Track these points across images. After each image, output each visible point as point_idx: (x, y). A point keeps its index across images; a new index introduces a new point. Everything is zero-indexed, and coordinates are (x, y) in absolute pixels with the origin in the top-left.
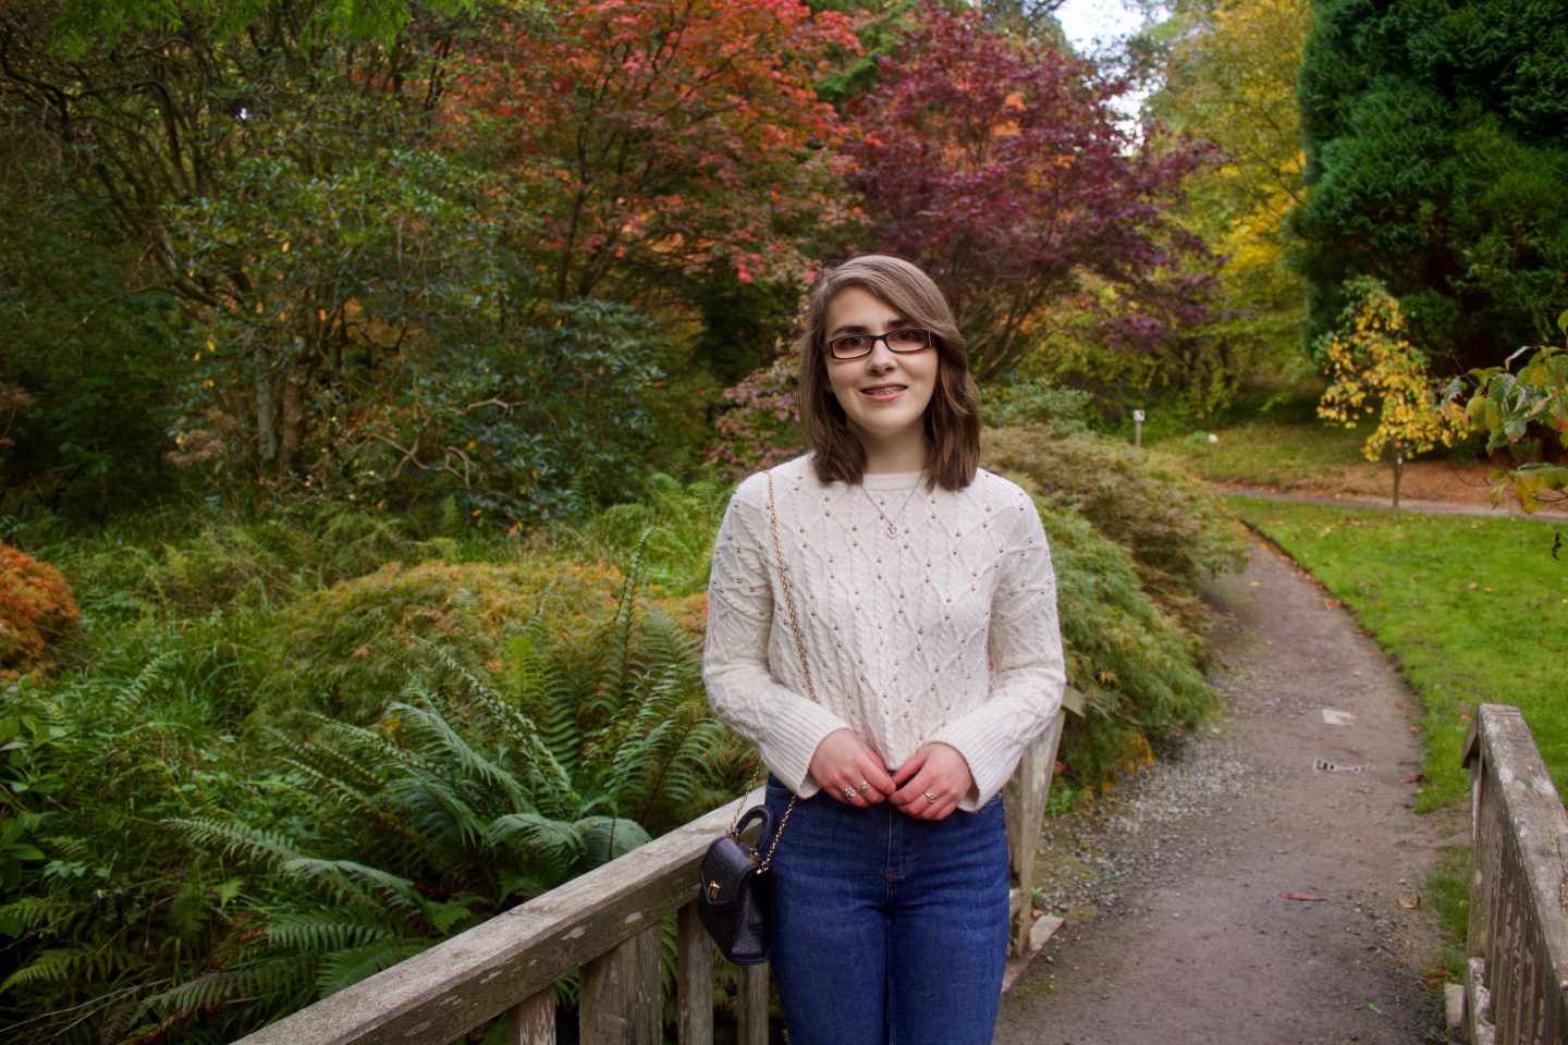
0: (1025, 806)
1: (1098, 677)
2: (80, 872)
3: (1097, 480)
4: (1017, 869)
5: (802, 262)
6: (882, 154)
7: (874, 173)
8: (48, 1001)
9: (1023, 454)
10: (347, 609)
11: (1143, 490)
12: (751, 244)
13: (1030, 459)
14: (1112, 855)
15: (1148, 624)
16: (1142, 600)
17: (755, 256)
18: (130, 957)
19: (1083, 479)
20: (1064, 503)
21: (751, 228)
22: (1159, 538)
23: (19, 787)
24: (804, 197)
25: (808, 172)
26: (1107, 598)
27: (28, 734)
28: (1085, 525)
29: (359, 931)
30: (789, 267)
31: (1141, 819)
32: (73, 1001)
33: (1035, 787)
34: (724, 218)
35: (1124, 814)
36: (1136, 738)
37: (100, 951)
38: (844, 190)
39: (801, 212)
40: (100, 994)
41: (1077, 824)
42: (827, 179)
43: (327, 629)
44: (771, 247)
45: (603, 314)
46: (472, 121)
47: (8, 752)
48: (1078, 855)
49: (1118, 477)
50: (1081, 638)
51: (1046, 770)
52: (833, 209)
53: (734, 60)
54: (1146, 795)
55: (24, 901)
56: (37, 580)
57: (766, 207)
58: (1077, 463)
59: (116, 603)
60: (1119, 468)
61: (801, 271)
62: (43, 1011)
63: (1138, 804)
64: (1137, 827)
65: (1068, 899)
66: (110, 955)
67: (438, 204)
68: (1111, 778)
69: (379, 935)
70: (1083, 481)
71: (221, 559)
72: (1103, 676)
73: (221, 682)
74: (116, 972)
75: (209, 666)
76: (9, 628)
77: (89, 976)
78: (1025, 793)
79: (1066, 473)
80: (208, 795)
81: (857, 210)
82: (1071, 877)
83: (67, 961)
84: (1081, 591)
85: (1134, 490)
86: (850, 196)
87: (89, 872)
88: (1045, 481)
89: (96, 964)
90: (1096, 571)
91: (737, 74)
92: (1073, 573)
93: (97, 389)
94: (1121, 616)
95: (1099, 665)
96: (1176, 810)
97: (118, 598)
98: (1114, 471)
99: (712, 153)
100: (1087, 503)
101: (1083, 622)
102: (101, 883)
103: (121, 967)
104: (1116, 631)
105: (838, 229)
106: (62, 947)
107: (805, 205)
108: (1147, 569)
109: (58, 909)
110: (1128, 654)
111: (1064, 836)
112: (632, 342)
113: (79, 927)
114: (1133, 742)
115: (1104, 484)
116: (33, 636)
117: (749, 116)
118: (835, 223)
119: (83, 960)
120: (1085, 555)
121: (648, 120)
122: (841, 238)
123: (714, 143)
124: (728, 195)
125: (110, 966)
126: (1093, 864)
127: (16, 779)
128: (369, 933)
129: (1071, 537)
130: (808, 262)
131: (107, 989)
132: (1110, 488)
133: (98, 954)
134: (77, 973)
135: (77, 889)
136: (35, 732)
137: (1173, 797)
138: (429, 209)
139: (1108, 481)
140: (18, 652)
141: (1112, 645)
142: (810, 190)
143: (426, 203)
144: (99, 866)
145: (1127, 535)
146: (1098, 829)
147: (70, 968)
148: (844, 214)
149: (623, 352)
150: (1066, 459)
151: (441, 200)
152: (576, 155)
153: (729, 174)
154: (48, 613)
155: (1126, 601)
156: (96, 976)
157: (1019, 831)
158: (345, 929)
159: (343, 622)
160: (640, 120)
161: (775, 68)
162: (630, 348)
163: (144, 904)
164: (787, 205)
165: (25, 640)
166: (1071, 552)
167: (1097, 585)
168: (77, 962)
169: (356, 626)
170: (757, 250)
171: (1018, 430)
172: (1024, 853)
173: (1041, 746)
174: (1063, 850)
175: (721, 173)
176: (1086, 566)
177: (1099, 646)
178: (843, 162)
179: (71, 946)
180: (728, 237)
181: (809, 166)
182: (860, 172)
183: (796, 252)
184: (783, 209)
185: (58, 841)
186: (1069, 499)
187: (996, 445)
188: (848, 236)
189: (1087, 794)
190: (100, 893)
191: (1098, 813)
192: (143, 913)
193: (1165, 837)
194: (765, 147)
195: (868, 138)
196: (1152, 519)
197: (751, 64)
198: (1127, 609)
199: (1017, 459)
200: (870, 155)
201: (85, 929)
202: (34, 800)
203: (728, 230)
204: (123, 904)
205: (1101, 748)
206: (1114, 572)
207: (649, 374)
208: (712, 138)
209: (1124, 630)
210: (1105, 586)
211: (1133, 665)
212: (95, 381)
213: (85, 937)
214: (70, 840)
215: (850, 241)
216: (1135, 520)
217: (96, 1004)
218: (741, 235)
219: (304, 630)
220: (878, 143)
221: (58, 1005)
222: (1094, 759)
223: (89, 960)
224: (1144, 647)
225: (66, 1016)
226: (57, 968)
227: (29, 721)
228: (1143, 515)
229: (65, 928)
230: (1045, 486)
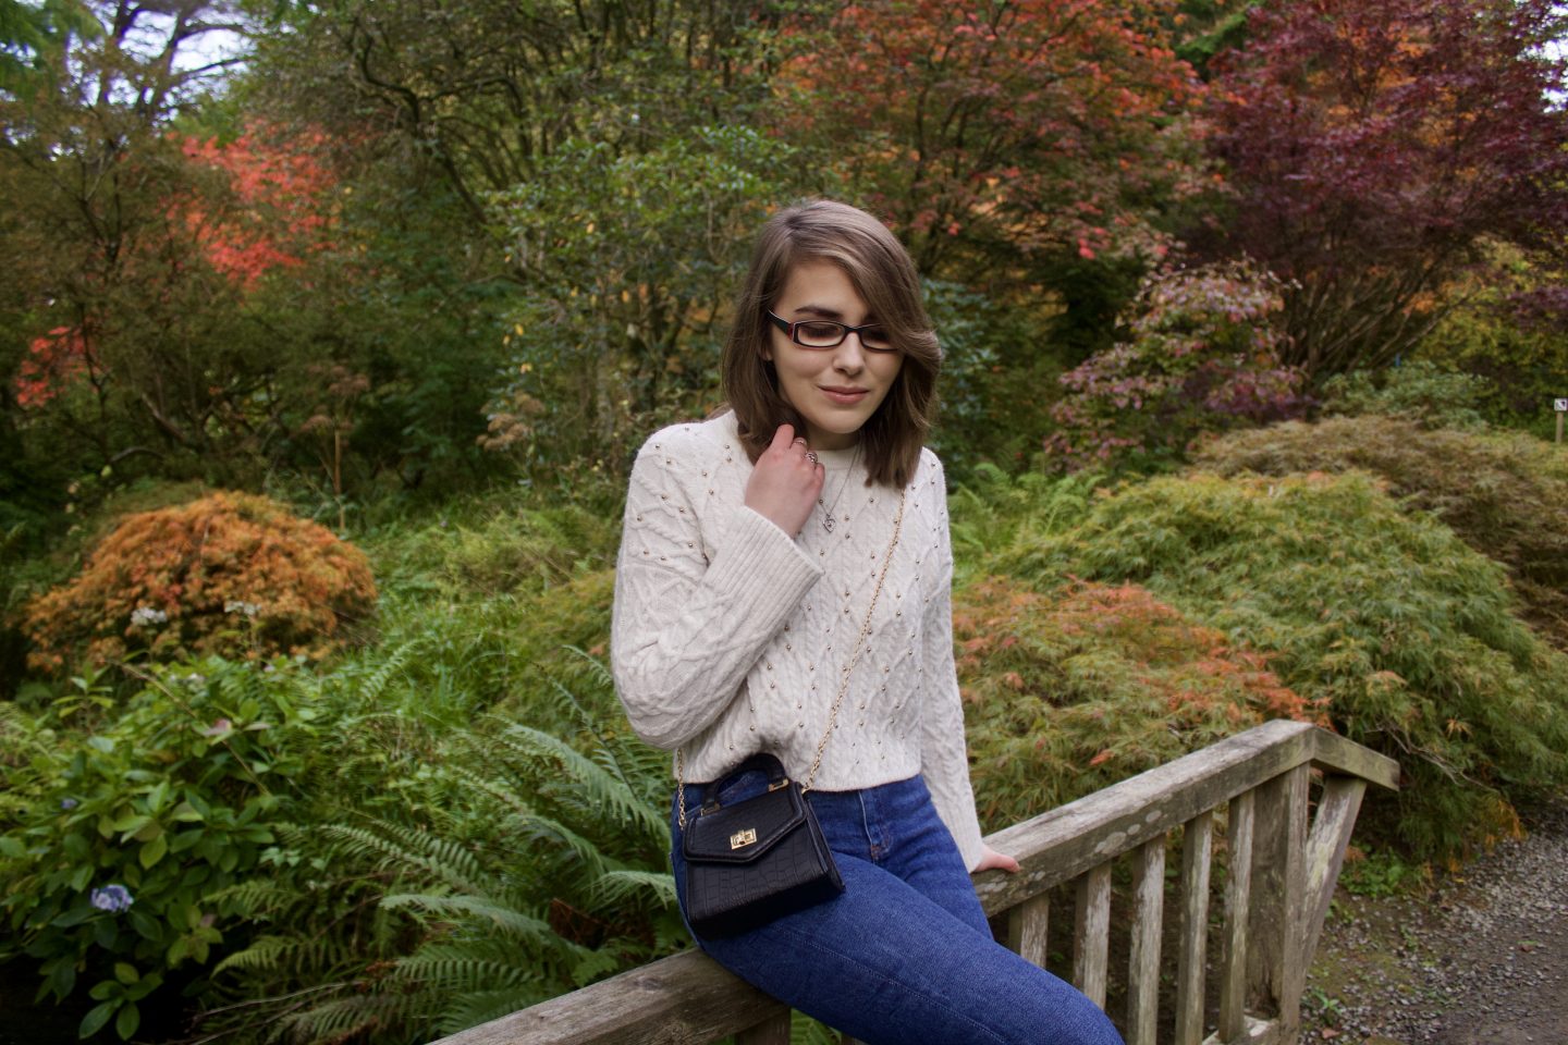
0: (1290, 911)
1: (1444, 727)
2: (294, 860)
3: (1475, 480)
4: (1275, 993)
5: (1152, 237)
6: (1246, 114)
7: (1235, 135)
8: (262, 987)
9: (1379, 447)
10: (592, 603)
11: (1539, 493)
12: (1097, 217)
13: (1389, 453)
14: (1446, 961)
15: (1522, 661)
16: (1519, 630)
17: (1098, 230)
18: (344, 950)
19: (1455, 479)
20: (1427, 506)
21: (1095, 200)
22: (1555, 551)
23: (260, 767)
24: (1158, 165)
25: (1165, 139)
26: (1466, 626)
27: (281, 717)
28: (1446, 534)
29: (503, 969)
30: (1137, 241)
31: (1497, 912)
32: (285, 990)
33: (1313, 882)
34: (1067, 191)
35: (1473, 903)
36: (1497, 804)
37: (314, 942)
38: (1204, 157)
39: (1153, 181)
40: (311, 985)
41: (1405, 912)
42: (1184, 145)
43: (570, 622)
44: (1117, 220)
45: (933, 293)
46: (792, 93)
47: (257, 732)
48: (1400, 955)
49: (1502, 476)
50: (1423, 676)
51: (1332, 862)
52: (1188, 176)
53: (1079, 18)
54: (1509, 879)
55: (251, 883)
56: (335, 559)
57: (1115, 177)
58: (1451, 459)
59: (417, 584)
60: (1507, 465)
61: (1150, 245)
62: (257, 997)
63: (1496, 891)
64: (1488, 924)
65: (1373, 1019)
66: (323, 947)
67: (745, 180)
68: (1460, 853)
69: (527, 975)
70: (1455, 480)
71: (515, 540)
72: (1451, 726)
73: (486, 672)
74: (327, 966)
75: (476, 651)
76: (302, 605)
77: (298, 967)
78: (1291, 893)
79: (1432, 471)
80: (431, 791)
81: (1217, 178)
82: (1383, 987)
83: (279, 949)
84: (1428, 617)
85: (1524, 493)
86: (1208, 162)
87: (305, 863)
88: (1405, 479)
89: (307, 959)
90: (1454, 592)
91: (1084, 35)
92: (1421, 595)
93: (442, 374)
94: (1482, 651)
95: (1446, 711)
96: (1549, 905)
97: (422, 580)
98: (1499, 468)
99: (1053, 120)
100: (1458, 507)
101: (1428, 657)
102: (319, 875)
103: (333, 960)
104: (1471, 670)
105: (1194, 199)
106: (278, 933)
107: (1158, 174)
108: (1536, 588)
109: (279, 895)
110: (1487, 700)
111: (1384, 928)
112: (963, 324)
113: (298, 915)
114: (1492, 810)
115: (1482, 484)
116: (326, 614)
117: (1099, 78)
118: (1190, 192)
119: (296, 948)
120: (1441, 571)
121: (982, 87)
122: (1197, 208)
123: (1055, 109)
124: (1071, 166)
125: (321, 958)
126: (1418, 972)
127: (262, 760)
128: (515, 973)
129: (1425, 549)
130: (1158, 235)
131: (318, 981)
132: (1490, 489)
133: (312, 945)
134: (288, 962)
135: (300, 876)
136: (287, 714)
137: (1547, 886)
138: (734, 185)
139: (1488, 480)
140: (308, 630)
141: (1466, 687)
142: (1165, 157)
143: (731, 179)
144: (317, 856)
145: (1510, 547)
146: (1433, 922)
147: (281, 957)
148: (1200, 182)
149: (953, 334)
150: (1436, 454)
151: (749, 176)
152: (913, 130)
153: (1071, 143)
154: (345, 591)
155: (1495, 630)
156: (306, 968)
157: (1280, 943)
158: (486, 967)
159: (582, 617)
160: (971, 88)
161: (1127, 25)
162: (963, 331)
163: (353, 900)
164: (1138, 173)
165: (317, 617)
166: (1421, 568)
167: (1453, 610)
168: (289, 952)
169: (595, 622)
170: (1103, 223)
171: (1376, 419)
172: (1287, 972)
173: (1327, 829)
174: (1381, 946)
175: (1064, 142)
176: (1439, 586)
177: (1449, 686)
178: (1201, 126)
179: (289, 934)
180: (1070, 210)
181: (1166, 132)
182: (1220, 134)
183: (1146, 225)
184: (1133, 179)
185: (283, 826)
186: (1434, 501)
187: (1348, 436)
188: (1206, 206)
189: (1426, 871)
190: (312, 884)
191: (1436, 899)
192: (351, 910)
193: (1526, 944)
194: (1118, 113)
195: (1230, 97)
196: (1547, 527)
197: (1100, 23)
198: (1495, 643)
199: (1370, 453)
200: (1231, 116)
201: (305, 917)
202: (275, 782)
203: (1070, 203)
204: (335, 895)
205: (1446, 816)
206: (1479, 593)
207: (979, 356)
208: (1054, 105)
209: (1482, 669)
210: (1466, 610)
211: (1491, 714)
212: (440, 367)
213: (303, 925)
214: (293, 826)
215: (1207, 212)
216: (1523, 529)
217: (306, 995)
218: (1084, 207)
219: (549, 623)
220: (1242, 102)
221: (271, 992)
222: (1438, 830)
223: (301, 950)
224: (1511, 692)
225: (277, 1004)
226: (268, 955)
227: (281, 701)
228: (1534, 522)
229: (283, 914)
230: (1404, 485)
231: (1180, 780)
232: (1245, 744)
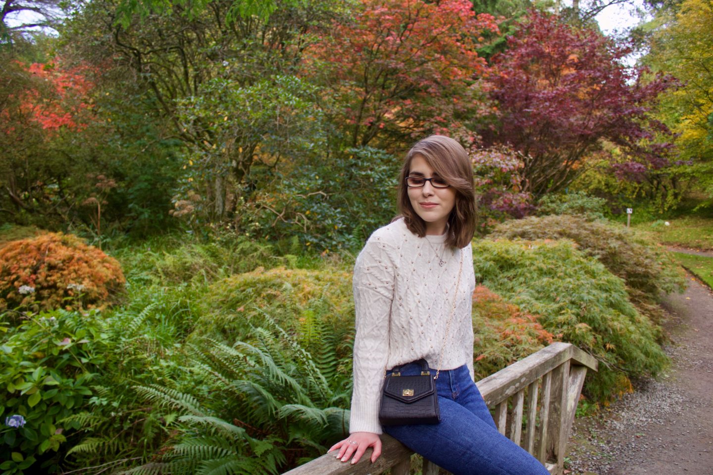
0: (562, 420)
1: (605, 346)
2: (105, 403)
3: (609, 244)
4: (556, 453)
5: (467, 133)
6: (507, 82)
7: (503, 91)
8: (88, 461)
9: (571, 229)
10: (237, 288)
11: (632, 250)
12: (443, 123)
13: (575, 231)
14: (609, 442)
15: (632, 319)
16: (630, 306)
17: (445, 129)
18: (125, 444)
19: (601, 243)
20: (591, 255)
21: (443, 115)
22: (639, 274)
23: (84, 360)
24: (470, 102)
25: (472, 90)
26: (611, 305)
27: (92, 337)
28: (601, 266)
29: (220, 450)
30: (461, 135)
31: (625, 423)
32: (98, 463)
33: (569, 409)
34: (431, 111)
35: (616, 419)
36: (624, 379)
37: (112, 441)
38: (489, 99)
39: (467, 108)
40: (111, 460)
41: (590, 423)
42: (481, 93)
43: (227, 296)
44: (453, 125)
45: (372, 154)
46: (315, 63)
47: (82, 344)
48: (590, 440)
49: (620, 242)
50: (597, 326)
51: (575, 400)
52: (483, 107)
53: (438, 36)
54: (628, 409)
55: (82, 413)
56: (107, 265)
57: (451, 106)
58: (598, 235)
59: (142, 277)
60: (620, 238)
61: (467, 137)
62: (85, 466)
63: (623, 414)
64: (622, 427)
65: (583, 465)
66: (116, 443)
67: (296, 100)
68: (610, 399)
69: (229, 453)
70: (601, 244)
71: (189, 259)
72: (608, 346)
73: (181, 318)
74: (118, 451)
75: (177, 309)
76: (93, 286)
77: (106, 452)
78: (563, 412)
79: (592, 240)
80: (166, 371)
81: (494, 108)
82: (585, 453)
83: (97, 444)
84: (598, 301)
85: (627, 249)
86: (491, 101)
87: (109, 404)
88: (582, 243)
89: (109, 446)
90: (606, 291)
91: (439, 43)
92: (594, 292)
93: (146, 180)
94: (618, 315)
95: (606, 340)
96: (644, 419)
97: (144, 275)
98: (617, 239)
99: (426, 80)
100: (603, 255)
101: (599, 318)
102: (114, 409)
103: (121, 449)
104: (616, 323)
105: (485, 117)
106: (97, 436)
107: (470, 105)
108: (632, 290)
109: (95, 419)
110: (621, 335)
111: (582, 429)
112: (385, 167)
113: (104, 428)
114: (622, 381)
115: (612, 245)
116: (103, 290)
117: (444, 63)
118: (484, 114)
119: (104, 443)
120: (601, 282)
121: (397, 64)
122: (486, 121)
123: (427, 75)
124: (433, 100)
125: (116, 448)
126: (598, 446)
127: (84, 357)
128: (224, 452)
129: (594, 273)
130: (470, 132)
131: (114, 458)
132: (615, 248)
133: (111, 442)
134: (101, 450)
135: (105, 411)
136: (95, 336)
137: (642, 411)
138: (291, 103)
139: (614, 244)
140: (96, 297)
141: (613, 330)
142: (472, 98)
143: (289, 99)
144: (114, 401)
145: (622, 272)
146: (601, 426)
147: (98, 446)
148: (488, 110)
149: (380, 172)
150: (593, 232)
151: (297, 99)
152: (363, 81)
153: (434, 90)
154: (111, 280)
155: (622, 307)
156: (109, 452)
157: (558, 433)
158: (213, 448)
159: (234, 294)
160: (393, 64)
161: (458, 41)
162: (384, 170)
163: (132, 421)
164: (461, 105)
165: (100, 291)
166: (593, 280)
167: (607, 298)
168: (101, 445)
169: (240, 297)
170: (446, 126)
171: (569, 217)
172: (560, 444)
173: (573, 387)
174: (582, 436)
175: (430, 90)
176: (601, 288)
177: (606, 330)
178: (488, 85)
179: (100, 437)
180: (433, 120)
181: (472, 87)
182: (496, 90)
183: (464, 128)
184: (459, 107)
185: (97, 388)
186: (594, 252)
187: (557, 224)
188: (490, 121)
189: (596, 407)
190: (113, 414)
191: (601, 417)
192: (131, 425)
193: (638, 435)
194: (452, 78)
195: (501, 74)
196: (637, 264)
197: (446, 39)
198: (622, 311)
199: (568, 231)
200: (501, 82)
201: (107, 429)
202: (91, 367)
203: (433, 116)
204: (123, 419)
205: (605, 383)
206: (615, 292)
207: (392, 182)
208: (426, 73)
209: (620, 323)
210: (611, 298)
211: (624, 341)
212: (146, 177)
213: (106, 433)
214: (102, 387)
215: (491, 123)
216: (627, 264)
217: (108, 465)
218: (439, 119)
219: (217, 297)
220: (506, 76)
221: (92, 464)
222: (601, 388)
223: (106, 444)
224: (631, 332)
225: (94, 469)
226: (92, 446)
227: (92, 330)
228: (632, 262)
229: (98, 428)
230: (582, 245)
231: (531, 366)
232: (549, 352)
